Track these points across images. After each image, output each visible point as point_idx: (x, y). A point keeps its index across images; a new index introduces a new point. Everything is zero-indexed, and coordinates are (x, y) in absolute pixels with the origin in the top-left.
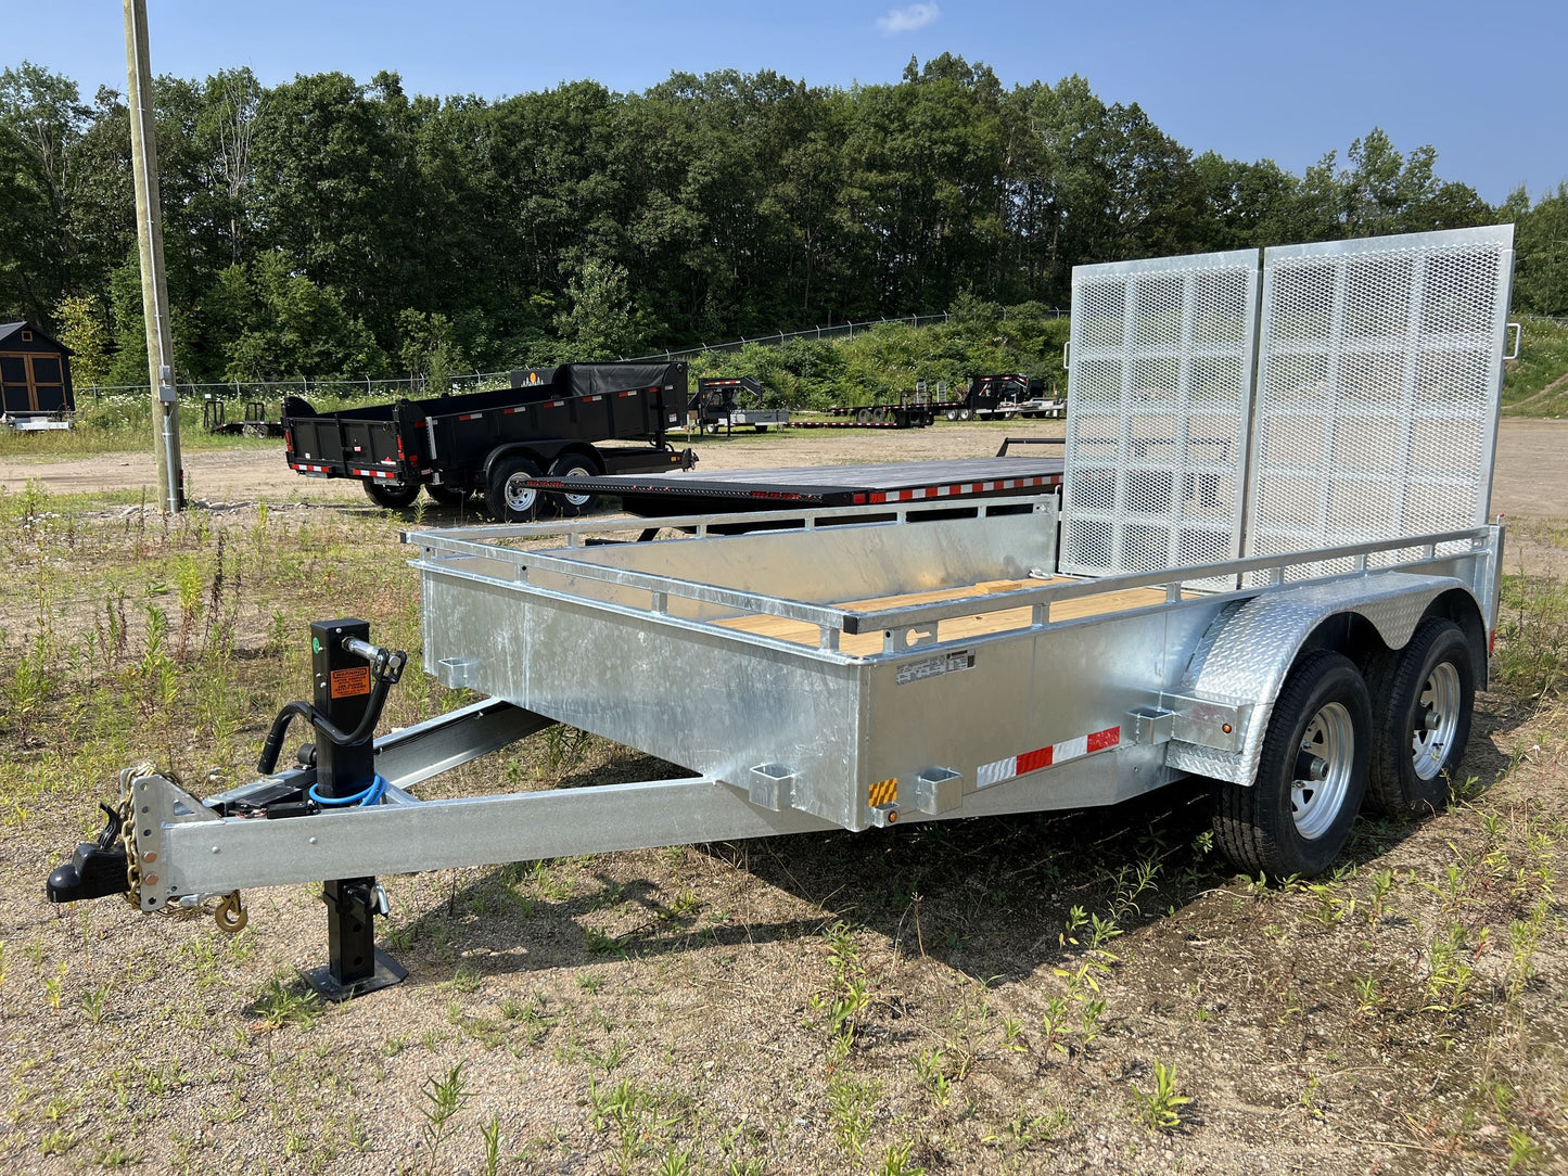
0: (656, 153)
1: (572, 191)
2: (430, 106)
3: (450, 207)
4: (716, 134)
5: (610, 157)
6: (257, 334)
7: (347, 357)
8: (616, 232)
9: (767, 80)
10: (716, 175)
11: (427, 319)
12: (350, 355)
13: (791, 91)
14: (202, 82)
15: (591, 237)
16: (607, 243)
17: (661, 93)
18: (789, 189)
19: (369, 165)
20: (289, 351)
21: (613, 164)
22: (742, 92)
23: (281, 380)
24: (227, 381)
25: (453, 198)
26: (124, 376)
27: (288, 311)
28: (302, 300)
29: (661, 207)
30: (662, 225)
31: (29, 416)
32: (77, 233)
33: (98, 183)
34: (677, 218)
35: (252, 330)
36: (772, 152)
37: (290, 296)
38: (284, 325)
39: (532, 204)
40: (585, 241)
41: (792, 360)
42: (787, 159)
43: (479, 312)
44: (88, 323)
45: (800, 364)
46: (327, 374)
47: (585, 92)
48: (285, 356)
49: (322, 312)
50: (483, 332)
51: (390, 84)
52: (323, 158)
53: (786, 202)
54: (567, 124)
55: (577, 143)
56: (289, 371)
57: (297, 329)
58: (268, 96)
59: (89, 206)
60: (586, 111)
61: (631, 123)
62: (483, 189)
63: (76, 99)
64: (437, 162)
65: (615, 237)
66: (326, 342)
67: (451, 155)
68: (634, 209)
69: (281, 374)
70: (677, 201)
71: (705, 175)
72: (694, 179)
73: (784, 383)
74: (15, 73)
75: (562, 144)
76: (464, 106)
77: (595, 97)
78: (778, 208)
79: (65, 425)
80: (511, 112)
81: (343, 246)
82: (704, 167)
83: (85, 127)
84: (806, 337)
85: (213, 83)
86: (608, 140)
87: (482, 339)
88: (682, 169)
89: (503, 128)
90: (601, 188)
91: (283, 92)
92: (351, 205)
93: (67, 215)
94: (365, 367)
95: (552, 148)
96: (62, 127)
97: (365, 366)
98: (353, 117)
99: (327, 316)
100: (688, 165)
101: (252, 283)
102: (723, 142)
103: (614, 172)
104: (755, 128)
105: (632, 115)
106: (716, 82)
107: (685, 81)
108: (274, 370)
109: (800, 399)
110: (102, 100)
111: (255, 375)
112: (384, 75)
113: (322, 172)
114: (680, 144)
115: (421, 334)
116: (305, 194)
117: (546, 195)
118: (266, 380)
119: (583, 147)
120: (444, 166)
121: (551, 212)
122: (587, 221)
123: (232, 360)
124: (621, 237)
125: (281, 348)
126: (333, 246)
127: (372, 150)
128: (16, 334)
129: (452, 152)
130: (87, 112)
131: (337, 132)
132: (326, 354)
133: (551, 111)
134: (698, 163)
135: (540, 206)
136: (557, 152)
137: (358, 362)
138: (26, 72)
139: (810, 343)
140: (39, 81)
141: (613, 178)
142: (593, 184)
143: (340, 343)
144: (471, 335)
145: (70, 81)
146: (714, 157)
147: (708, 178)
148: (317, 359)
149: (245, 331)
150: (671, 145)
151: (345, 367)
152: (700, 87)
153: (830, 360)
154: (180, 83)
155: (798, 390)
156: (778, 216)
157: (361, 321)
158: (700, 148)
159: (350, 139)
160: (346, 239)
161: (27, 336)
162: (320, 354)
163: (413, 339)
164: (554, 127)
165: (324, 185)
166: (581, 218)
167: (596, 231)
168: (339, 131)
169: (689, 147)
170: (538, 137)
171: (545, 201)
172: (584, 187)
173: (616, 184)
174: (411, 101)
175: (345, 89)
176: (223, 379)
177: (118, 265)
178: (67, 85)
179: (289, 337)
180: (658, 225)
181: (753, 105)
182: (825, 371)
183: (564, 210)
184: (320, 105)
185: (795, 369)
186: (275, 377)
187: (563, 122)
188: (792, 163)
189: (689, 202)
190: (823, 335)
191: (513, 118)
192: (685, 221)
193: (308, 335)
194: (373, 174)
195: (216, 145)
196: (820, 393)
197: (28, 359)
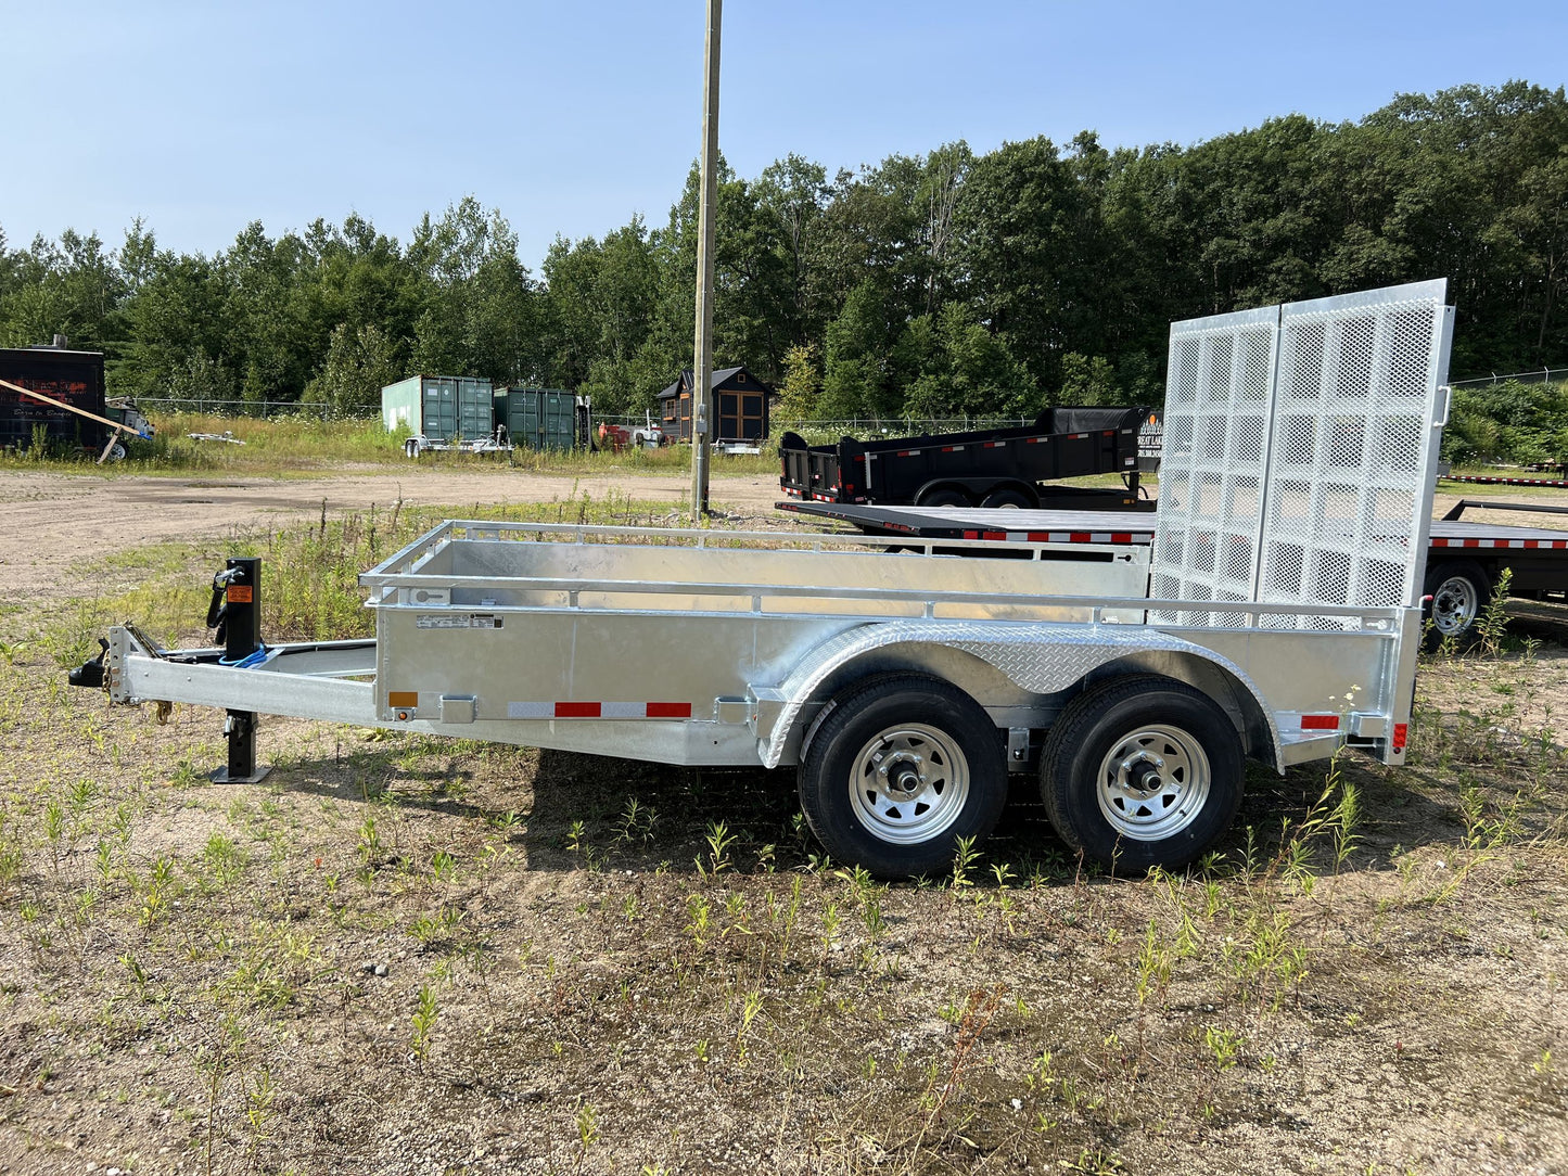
0: (1359, 184)
1: (1257, 231)
2: (1126, 158)
3: (1130, 253)
4: (1436, 157)
5: (1306, 192)
6: (931, 377)
7: (1008, 397)
8: (1302, 270)
9: (1515, 91)
10: (1430, 203)
11: (1088, 362)
12: (1011, 395)
13: (1545, 100)
14: (925, 157)
15: (1272, 277)
16: (1290, 282)
17: (1380, 119)
18: (1528, 213)
19: (1052, 219)
20: (958, 392)
21: (1307, 199)
22: (1480, 107)
23: (948, 418)
24: (903, 418)
25: (1131, 244)
26: (824, 412)
27: (962, 357)
28: (975, 346)
29: (1360, 241)
30: (1358, 260)
31: (734, 442)
32: (809, 293)
33: (827, 251)
34: (1375, 252)
35: (927, 373)
36: (1512, 171)
37: (965, 342)
38: (957, 368)
39: (1213, 246)
40: (1266, 281)
41: (1498, 406)
42: (1528, 178)
43: (1144, 354)
44: (805, 367)
45: (1509, 411)
46: (988, 413)
47: (1288, 127)
48: (954, 396)
49: (992, 357)
50: (1145, 375)
51: (1087, 142)
52: (1011, 216)
53: (1522, 227)
54: (1261, 162)
55: (1270, 182)
56: (956, 410)
57: (967, 372)
58: (976, 164)
59: (820, 271)
60: (1286, 146)
61: (1332, 154)
62: (1163, 233)
63: (824, 182)
64: (1123, 211)
65: (1299, 276)
66: (991, 384)
67: (1136, 204)
68: (1326, 246)
69: (949, 412)
70: (1378, 233)
71: (1417, 203)
72: (1402, 209)
73: (1481, 431)
74: (781, 163)
75: (1253, 183)
76: (1159, 155)
77: (1300, 130)
78: (1508, 234)
79: (757, 451)
80: (1205, 156)
81: (1020, 295)
82: (1416, 195)
83: (826, 204)
84: (1523, 380)
85: (934, 157)
86: (1304, 175)
87: (1142, 381)
88: (1390, 198)
89: (1192, 172)
90: (1290, 225)
91: (988, 160)
92: (1030, 258)
93: (803, 279)
94: (1022, 408)
95: (1242, 188)
96: (812, 206)
97: (1023, 406)
98: (1044, 178)
99: (995, 360)
100: (1397, 194)
101: (936, 331)
102: (1444, 166)
103: (1307, 208)
104: (1492, 146)
105: (1335, 146)
106: (1447, 102)
107: (1411, 103)
108: (944, 409)
109: (1502, 450)
110: (840, 180)
111: (927, 413)
112: (1084, 135)
113: (1010, 229)
114: (1389, 172)
115: (1080, 377)
116: (991, 250)
117: (1229, 236)
118: (936, 418)
119: (1276, 184)
120: (1129, 215)
121: (1233, 252)
122: (1271, 260)
123: (909, 399)
124: (1306, 275)
125: (952, 389)
126: (1010, 295)
127: (1056, 206)
128: (734, 377)
129: (1138, 201)
130: (830, 192)
131: (1028, 191)
132: (990, 395)
133: (1246, 151)
134: (1410, 191)
135: (1220, 248)
136: (1247, 189)
137: (1017, 402)
138: (791, 161)
139: (1527, 387)
140: (799, 169)
141: (1306, 214)
142: (1284, 222)
143: (1003, 385)
144: (1132, 378)
145: (822, 166)
146: (1430, 183)
147: (1421, 207)
148: (981, 400)
149: (922, 374)
150: (1378, 174)
151: (1005, 407)
152: (1429, 106)
153: (1553, 407)
154: (906, 160)
155: (1500, 439)
156: (1508, 244)
157: (1025, 364)
158: (1415, 174)
159: (1038, 197)
160: (1022, 289)
161: (741, 379)
162: (985, 395)
163: (1073, 381)
164: (1247, 166)
165: (1009, 241)
166: (1264, 257)
167: (1279, 271)
168: (1030, 190)
169: (1401, 175)
170: (1228, 176)
171: (1228, 243)
172: (1270, 227)
173: (1308, 221)
174: (1111, 154)
175: (1042, 152)
176: (902, 415)
177: (834, 319)
178: (819, 171)
179: (960, 379)
180: (1352, 261)
181: (1495, 121)
182: (1544, 419)
183: (1245, 251)
184: (1018, 168)
185: (1502, 416)
186: (943, 415)
187: (1257, 160)
188: (1535, 183)
189: (1394, 233)
190: (1553, 377)
191: (1205, 162)
192: (1385, 255)
193: (976, 377)
194: (1054, 227)
195: (927, 211)
196: (1531, 445)
197: (740, 395)
